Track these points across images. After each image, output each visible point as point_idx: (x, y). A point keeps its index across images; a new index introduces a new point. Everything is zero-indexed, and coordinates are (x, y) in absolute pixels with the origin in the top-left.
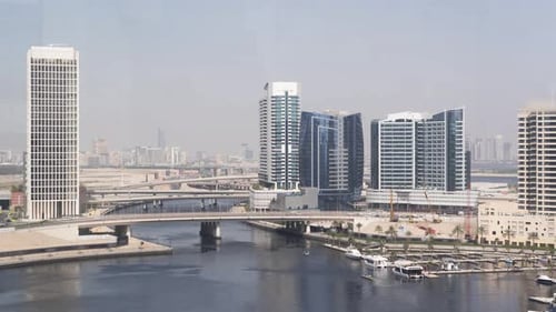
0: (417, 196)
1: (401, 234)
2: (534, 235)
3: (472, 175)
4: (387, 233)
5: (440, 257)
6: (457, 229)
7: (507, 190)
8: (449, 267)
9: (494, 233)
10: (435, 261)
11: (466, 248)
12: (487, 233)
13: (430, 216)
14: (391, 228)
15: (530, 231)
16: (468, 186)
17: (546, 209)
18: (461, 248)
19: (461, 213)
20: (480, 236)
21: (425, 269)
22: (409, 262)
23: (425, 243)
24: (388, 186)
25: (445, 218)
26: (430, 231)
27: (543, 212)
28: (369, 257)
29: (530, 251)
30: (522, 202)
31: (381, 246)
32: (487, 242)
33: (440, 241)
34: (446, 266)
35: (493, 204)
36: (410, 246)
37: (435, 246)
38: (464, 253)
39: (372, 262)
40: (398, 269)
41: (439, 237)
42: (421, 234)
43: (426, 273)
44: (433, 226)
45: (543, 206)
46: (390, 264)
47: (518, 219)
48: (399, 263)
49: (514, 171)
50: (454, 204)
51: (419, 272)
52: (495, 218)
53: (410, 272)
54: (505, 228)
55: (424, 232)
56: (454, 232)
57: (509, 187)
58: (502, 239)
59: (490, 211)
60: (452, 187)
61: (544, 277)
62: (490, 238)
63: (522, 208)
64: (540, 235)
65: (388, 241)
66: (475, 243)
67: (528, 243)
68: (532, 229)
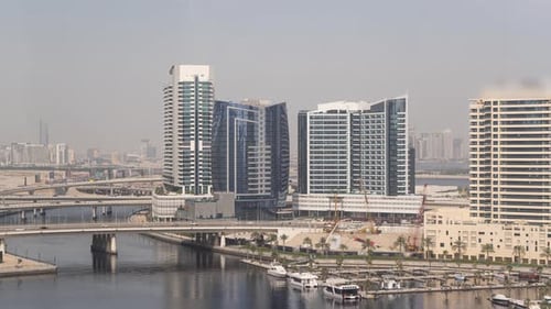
0: (353, 202)
1: (334, 247)
2: (489, 248)
3: (417, 176)
4: (317, 245)
5: (379, 274)
6: (401, 240)
7: (457, 193)
8: (390, 286)
9: (442, 245)
10: (374, 279)
11: (410, 263)
12: (434, 245)
13: (367, 226)
14: (323, 240)
15: (484, 242)
16: (412, 190)
17: (503, 216)
18: (404, 263)
19: (404, 221)
20: (426, 249)
21: (362, 289)
22: (343, 281)
23: (361, 258)
24: (318, 190)
25: (385, 228)
26: (368, 243)
27: (499, 220)
28: (297, 275)
29: (485, 267)
30: (475, 208)
31: (311, 261)
32: (433, 256)
33: (379, 255)
34: (386, 285)
35: (441, 211)
36: (345, 261)
37: (374, 262)
38: (407, 269)
39: (299, 280)
40: (330, 289)
41: (377, 250)
42: (356, 247)
43: (363, 294)
44: (373, 238)
45: (499, 213)
46: (320, 282)
47: (469, 228)
48: (331, 282)
49: (466, 172)
50: (397, 211)
51: (354, 292)
52: (444, 227)
53: (345, 292)
54: (455, 239)
55: (360, 244)
56: (396, 244)
57: (460, 190)
58: (451, 252)
59: (438, 219)
60: (393, 190)
61: (501, 296)
62: (438, 251)
63: (474, 215)
64: (495, 247)
65: (319, 255)
66: (420, 258)
67: (482, 256)
68: (486, 240)
